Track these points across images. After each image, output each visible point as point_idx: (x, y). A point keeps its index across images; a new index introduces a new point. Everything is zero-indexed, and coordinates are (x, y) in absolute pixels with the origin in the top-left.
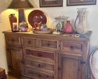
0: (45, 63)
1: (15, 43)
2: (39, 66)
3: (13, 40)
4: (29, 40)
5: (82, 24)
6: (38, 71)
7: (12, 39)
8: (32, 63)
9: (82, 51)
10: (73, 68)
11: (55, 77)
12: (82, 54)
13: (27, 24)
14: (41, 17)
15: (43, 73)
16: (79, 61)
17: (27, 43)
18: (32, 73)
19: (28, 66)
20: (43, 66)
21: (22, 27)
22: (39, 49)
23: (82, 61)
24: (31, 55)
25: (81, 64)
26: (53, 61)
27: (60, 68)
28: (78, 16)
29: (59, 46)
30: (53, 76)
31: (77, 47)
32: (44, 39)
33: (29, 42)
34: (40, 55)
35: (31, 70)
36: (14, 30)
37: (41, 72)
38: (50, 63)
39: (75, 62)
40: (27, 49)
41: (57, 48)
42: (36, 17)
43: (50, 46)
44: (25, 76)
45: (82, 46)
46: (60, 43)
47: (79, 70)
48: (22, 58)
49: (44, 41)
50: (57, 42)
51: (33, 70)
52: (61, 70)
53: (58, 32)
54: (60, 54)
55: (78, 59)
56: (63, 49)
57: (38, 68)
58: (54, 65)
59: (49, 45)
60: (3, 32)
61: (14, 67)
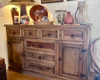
0: (46, 54)
1: (16, 35)
2: (40, 58)
3: (14, 33)
4: (29, 32)
5: (83, 14)
6: (38, 64)
7: (14, 31)
8: (32, 55)
9: (82, 39)
10: (74, 57)
11: (55, 69)
12: (83, 42)
13: (28, 17)
14: (43, 11)
15: (44, 65)
16: (80, 49)
17: (28, 34)
18: (32, 66)
19: (29, 58)
20: (43, 58)
21: (23, 20)
22: (40, 40)
23: (82, 49)
24: (32, 47)
25: (82, 53)
26: (54, 51)
27: (61, 58)
28: (78, 8)
29: (60, 35)
30: (54, 68)
31: (77, 35)
32: (44, 30)
33: (30, 34)
34: (41, 46)
35: (32, 62)
36: (15, 23)
37: (42, 63)
38: (50, 54)
39: (75, 51)
40: (28, 40)
41: (57, 38)
42: (38, 11)
43: (51, 36)
44: (26, 69)
45: (82, 33)
46: (60, 32)
47: (81, 59)
48: (22, 51)
49: (44, 32)
50: (57, 31)
51: (34, 63)
52: (62, 61)
53: (58, 23)
54: (60, 43)
55: (79, 47)
56: (64, 38)
57: (39, 60)
58: (54, 56)
59: (49, 35)
60: (5, 25)
61: (14, 61)
